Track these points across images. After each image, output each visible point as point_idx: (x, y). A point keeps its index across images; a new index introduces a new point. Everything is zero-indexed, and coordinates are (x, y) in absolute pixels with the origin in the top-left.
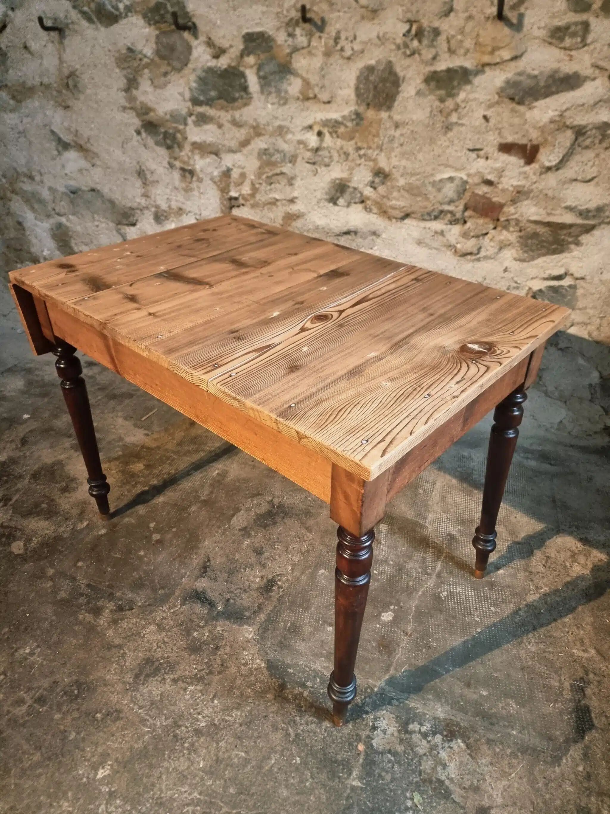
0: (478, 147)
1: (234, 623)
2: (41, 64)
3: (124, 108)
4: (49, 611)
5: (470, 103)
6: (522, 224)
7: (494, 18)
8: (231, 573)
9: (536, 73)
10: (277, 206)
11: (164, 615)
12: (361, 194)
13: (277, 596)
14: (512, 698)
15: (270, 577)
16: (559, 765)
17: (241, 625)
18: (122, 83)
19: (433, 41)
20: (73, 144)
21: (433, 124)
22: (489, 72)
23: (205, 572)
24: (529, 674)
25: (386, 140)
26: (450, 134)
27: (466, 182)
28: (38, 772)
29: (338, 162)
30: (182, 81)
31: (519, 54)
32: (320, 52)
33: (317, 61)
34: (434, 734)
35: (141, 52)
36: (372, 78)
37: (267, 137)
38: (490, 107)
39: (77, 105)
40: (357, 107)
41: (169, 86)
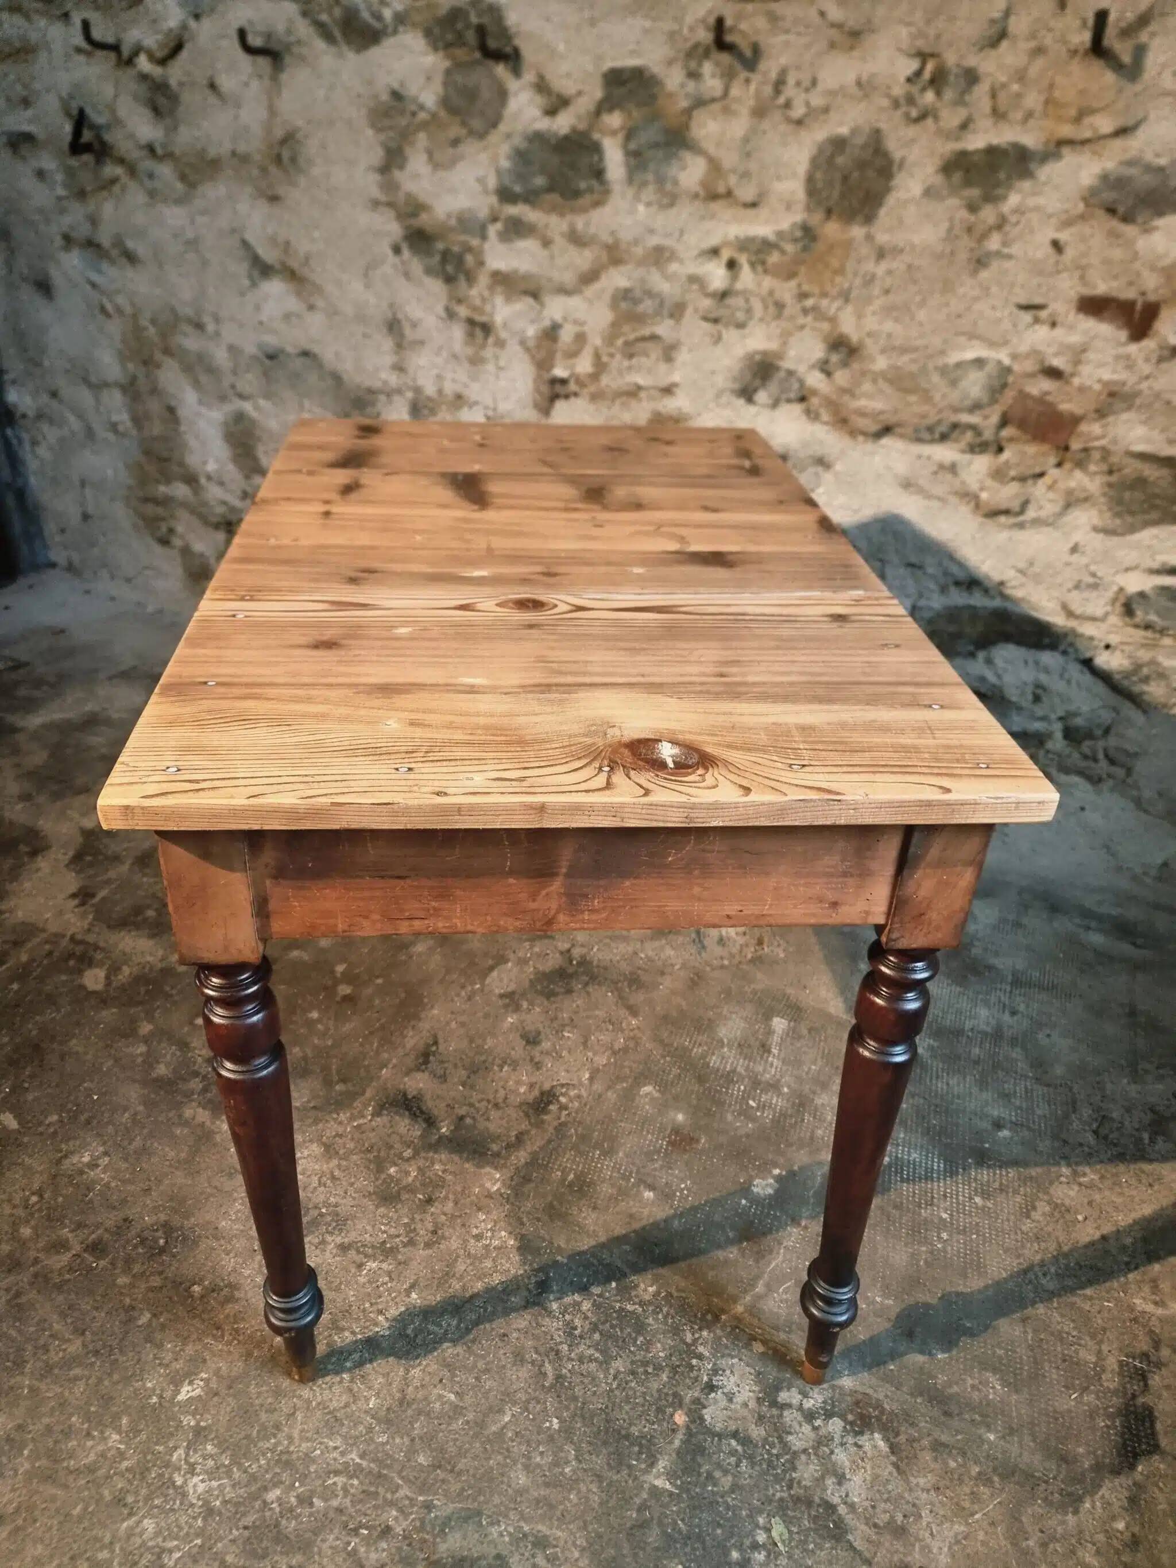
0: (1037, 300)
1: (468, 1160)
2: (236, 117)
3: (376, 204)
4: (132, 1094)
5: (1028, 215)
6: (1114, 459)
7: (1086, 53)
8: (474, 1070)
9: (1163, 161)
10: (640, 400)
11: (340, 1130)
12: (802, 382)
13: (556, 1123)
14: (995, 1370)
15: (547, 1086)
16: (1076, 1512)
17: (479, 1166)
18: (377, 155)
19: (963, 93)
20: (278, 266)
21: (952, 253)
22: (1070, 158)
23: (426, 1062)
24: (1035, 1331)
25: (858, 281)
26: (984, 275)
27: (1008, 370)
28: (72, 1373)
29: (761, 320)
30: (484, 157)
31: (1130, 123)
32: (744, 111)
33: (739, 126)
34: (829, 1415)
35: (415, 100)
36: (840, 160)
37: (630, 267)
38: (1067, 223)
39: (294, 194)
40: (805, 215)
41: (461, 166)
